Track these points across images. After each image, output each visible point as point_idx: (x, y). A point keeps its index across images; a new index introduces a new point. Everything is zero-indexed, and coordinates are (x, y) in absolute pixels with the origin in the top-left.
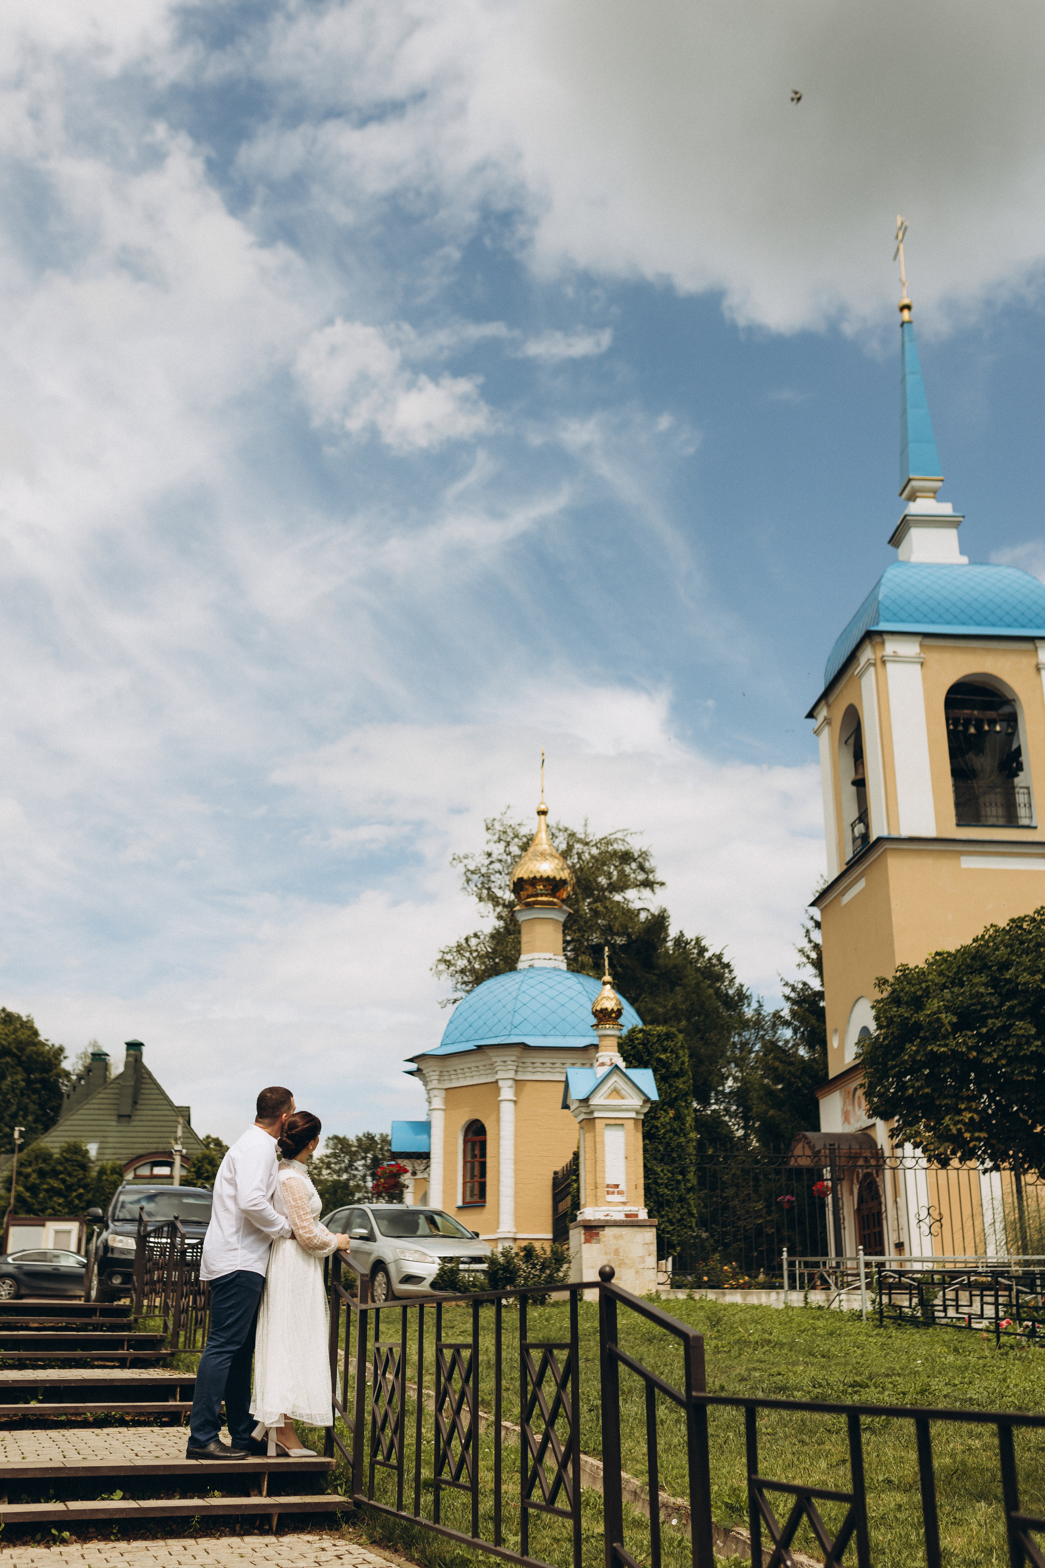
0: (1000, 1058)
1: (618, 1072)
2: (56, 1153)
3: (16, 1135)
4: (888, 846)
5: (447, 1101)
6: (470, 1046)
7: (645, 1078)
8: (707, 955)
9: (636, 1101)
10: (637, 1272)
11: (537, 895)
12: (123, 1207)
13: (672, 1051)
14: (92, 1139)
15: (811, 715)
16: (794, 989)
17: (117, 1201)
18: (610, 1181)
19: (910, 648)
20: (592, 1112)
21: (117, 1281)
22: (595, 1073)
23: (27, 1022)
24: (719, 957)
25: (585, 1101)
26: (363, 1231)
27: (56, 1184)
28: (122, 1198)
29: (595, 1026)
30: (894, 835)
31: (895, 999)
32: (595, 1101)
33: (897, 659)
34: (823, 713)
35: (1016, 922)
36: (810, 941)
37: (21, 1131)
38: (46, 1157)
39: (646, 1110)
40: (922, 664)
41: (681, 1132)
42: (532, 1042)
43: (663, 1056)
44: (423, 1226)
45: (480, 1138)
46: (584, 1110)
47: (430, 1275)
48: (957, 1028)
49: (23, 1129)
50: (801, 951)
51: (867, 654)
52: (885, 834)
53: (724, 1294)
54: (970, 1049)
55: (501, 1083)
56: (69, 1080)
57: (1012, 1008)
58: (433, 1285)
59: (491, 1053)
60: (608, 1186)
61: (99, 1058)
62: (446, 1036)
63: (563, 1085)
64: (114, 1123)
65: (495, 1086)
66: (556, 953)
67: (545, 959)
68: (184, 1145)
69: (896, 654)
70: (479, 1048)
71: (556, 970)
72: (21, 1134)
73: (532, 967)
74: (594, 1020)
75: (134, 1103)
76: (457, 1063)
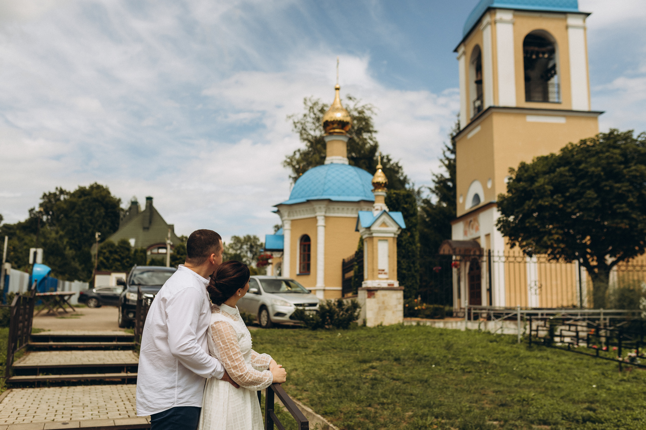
0: (575, 209)
1: (386, 214)
2: (116, 244)
3: (97, 236)
4: (494, 110)
5: (292, 225)
6: (304, 200)
7: (398, 216)
8: (392, 162)
9: (394, 228)
10: (393, 312)
11: (334, 129)
12: (135, 275)
13: (410, 204)
14: (132, 237)
15: (456, 50)
16: (437, 177)
17: (132, 273)
18: (380, 267)
19: (508, 16)
20: (372, 234)
21: (131, 316)
22: (373, 215)
23: (106, 189)
24: (397, 164)
25: (368, 228)
26: (255, 290)
27: (117, 257)
28: (135, 272)
29: (373, 191)
30: (496, 105)
31: (518, 179)
32: (374, 228)
33: (502, 21)
34: (462, 49)
35: (583, 142)
36: (445, 156)
38: (111, 245)
39: (399, 233)
40: (513, 24)
41: (413, 243)
42: (333, 198)
43: (405, 206)
44: (284, 287)
45: (307, 243)
46: (368, 232)
47: (289, 312)
48: (553, 193)
49: (100, 234)
50: (441, 160)
51: (487, 19)
52: (492, 104)
53: (435, 322)
54: (560, 203)
55: (318, 218)
56: (123, 212)
57: (583, 184)
58: (291, 317)
59: (314, 203)
60: (380, 270)
61: (134, 204)
62: (292, 195)
63: (356, 220)
64: (141, 231)
65: (315, 219)
66: (343, 157)
67: (338, 159)
68: (171, 241)
69: (501, 19)
70: (308, 201)
71: (343, 164)
72: (99, 236)
73: (332, 163)
74: (372, 188)
75: (150, 222)
76: (297, 208)
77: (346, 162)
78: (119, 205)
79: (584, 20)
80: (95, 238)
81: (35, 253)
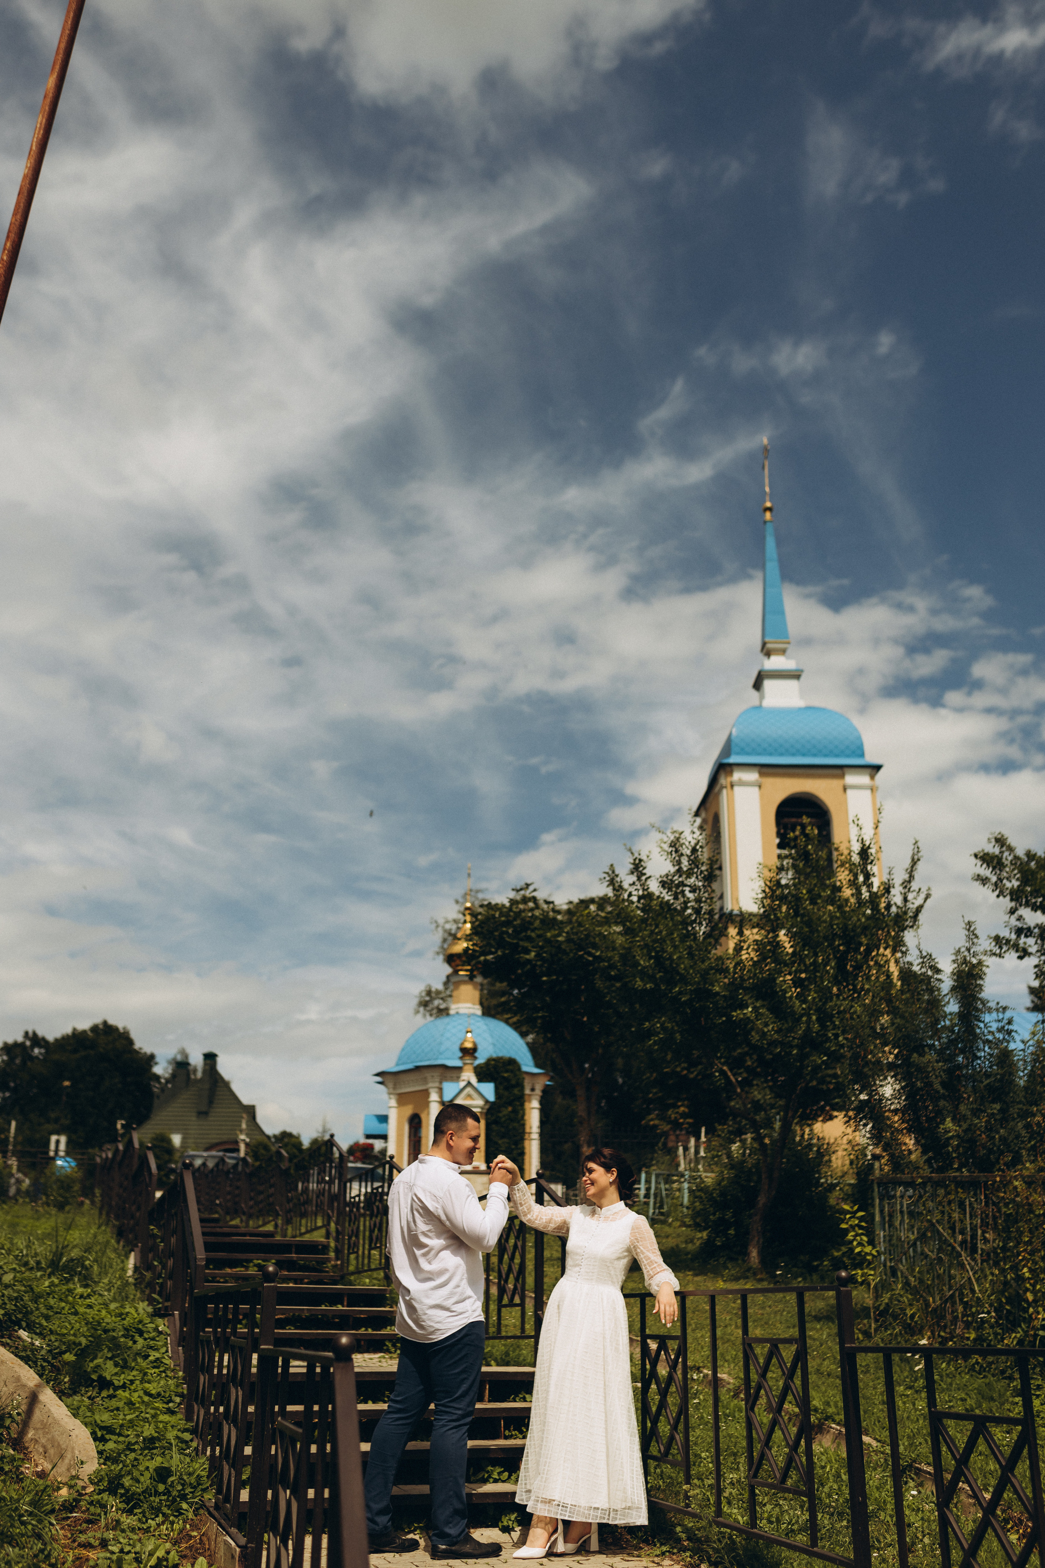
1: (472, 1085)
3: (119, 1126)
5: (399, 1101)
6: (412, 1066)
7: (488, 1088)
9: (482, 1103)
11: (462, 965)
13: (512, 1072)
14: (177, 1131)
19: (752, 776)
22: (459, 1085)
23: (124, 1033)
33: (742, 783)
37: (122, 1125)
39: (488, 1108)
40: (760, 787)
41: (514, 1119)
42: (449, 1063)
43: (506, 1075)
49: (123, 1122)
51: (723, 780)
55: (431, 1090)
56: (160, 1083)
59: (425, 1071)
61: (183, 1065)
62: (399, 1059)
64: (194, 1119)
65: (426, 1093)
66: (474, 1004)
67: (466, 1008)
68: (247, 1135)
69: (740, 780)
70: (418, 1068)
71: (474, 1015)
72: (123, 1125)
73: (457, 1013)
74: (460, 1054)
75: (211, 1102)
76: (403, 1077)
77: (478, 1011)
78: (151, 1067)
79: (872, 777)
80: (116, 1130)
81: (58, 1142)
